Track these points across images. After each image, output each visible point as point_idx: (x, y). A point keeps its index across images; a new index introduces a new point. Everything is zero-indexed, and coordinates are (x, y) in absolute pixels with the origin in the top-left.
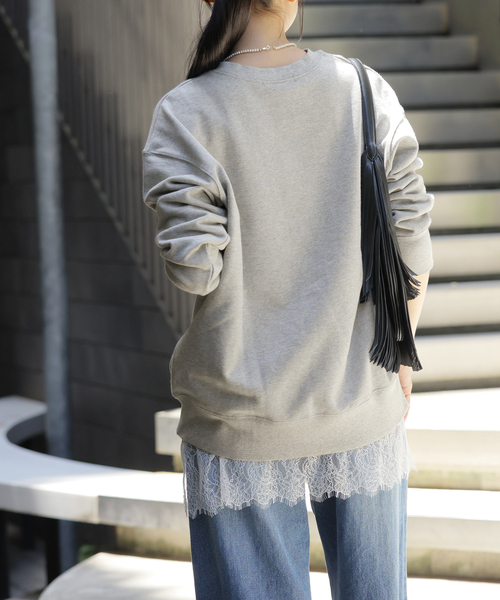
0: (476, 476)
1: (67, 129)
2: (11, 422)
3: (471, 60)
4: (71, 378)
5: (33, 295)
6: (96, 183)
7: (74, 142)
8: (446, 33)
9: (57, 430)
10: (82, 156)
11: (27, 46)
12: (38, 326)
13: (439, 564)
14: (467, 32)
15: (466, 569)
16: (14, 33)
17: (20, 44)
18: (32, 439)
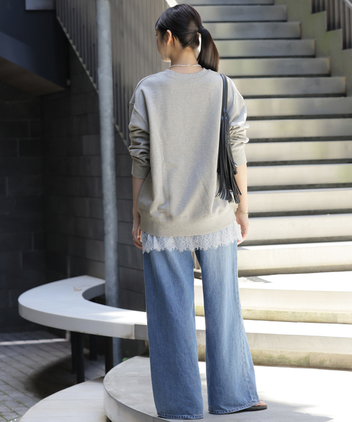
0: (335, 316)
1: (118, 127)
2: (85, 289)
3: (342, 90)
4: (120, 264)
5: (99, 220)
7: (122, 135)
8: (329, 75)
9: (112, 292)
11: (98, 88)
12: (101, 236)
13: (314, 361)
14: (340, 74)
15: (327, 363)
16: (91, 79)
17: (95, 85)
18: (98, 298)
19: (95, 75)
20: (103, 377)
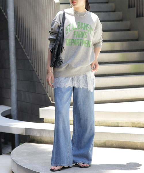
0: (118, 123)
1: (17, 36)
2: (2, 111)
4: (18, 100)
5: (9, 79)
6: (24, 50)
7: (19, 39)
9: (14, 113)
10: (20, 43)
12: (9, 87)
13: (108, 144)
15: (114, 145)
16: (4, 14)
17: (6, 17)
18: (8, 115)
19: (6, 12)
20: (11, 153)
